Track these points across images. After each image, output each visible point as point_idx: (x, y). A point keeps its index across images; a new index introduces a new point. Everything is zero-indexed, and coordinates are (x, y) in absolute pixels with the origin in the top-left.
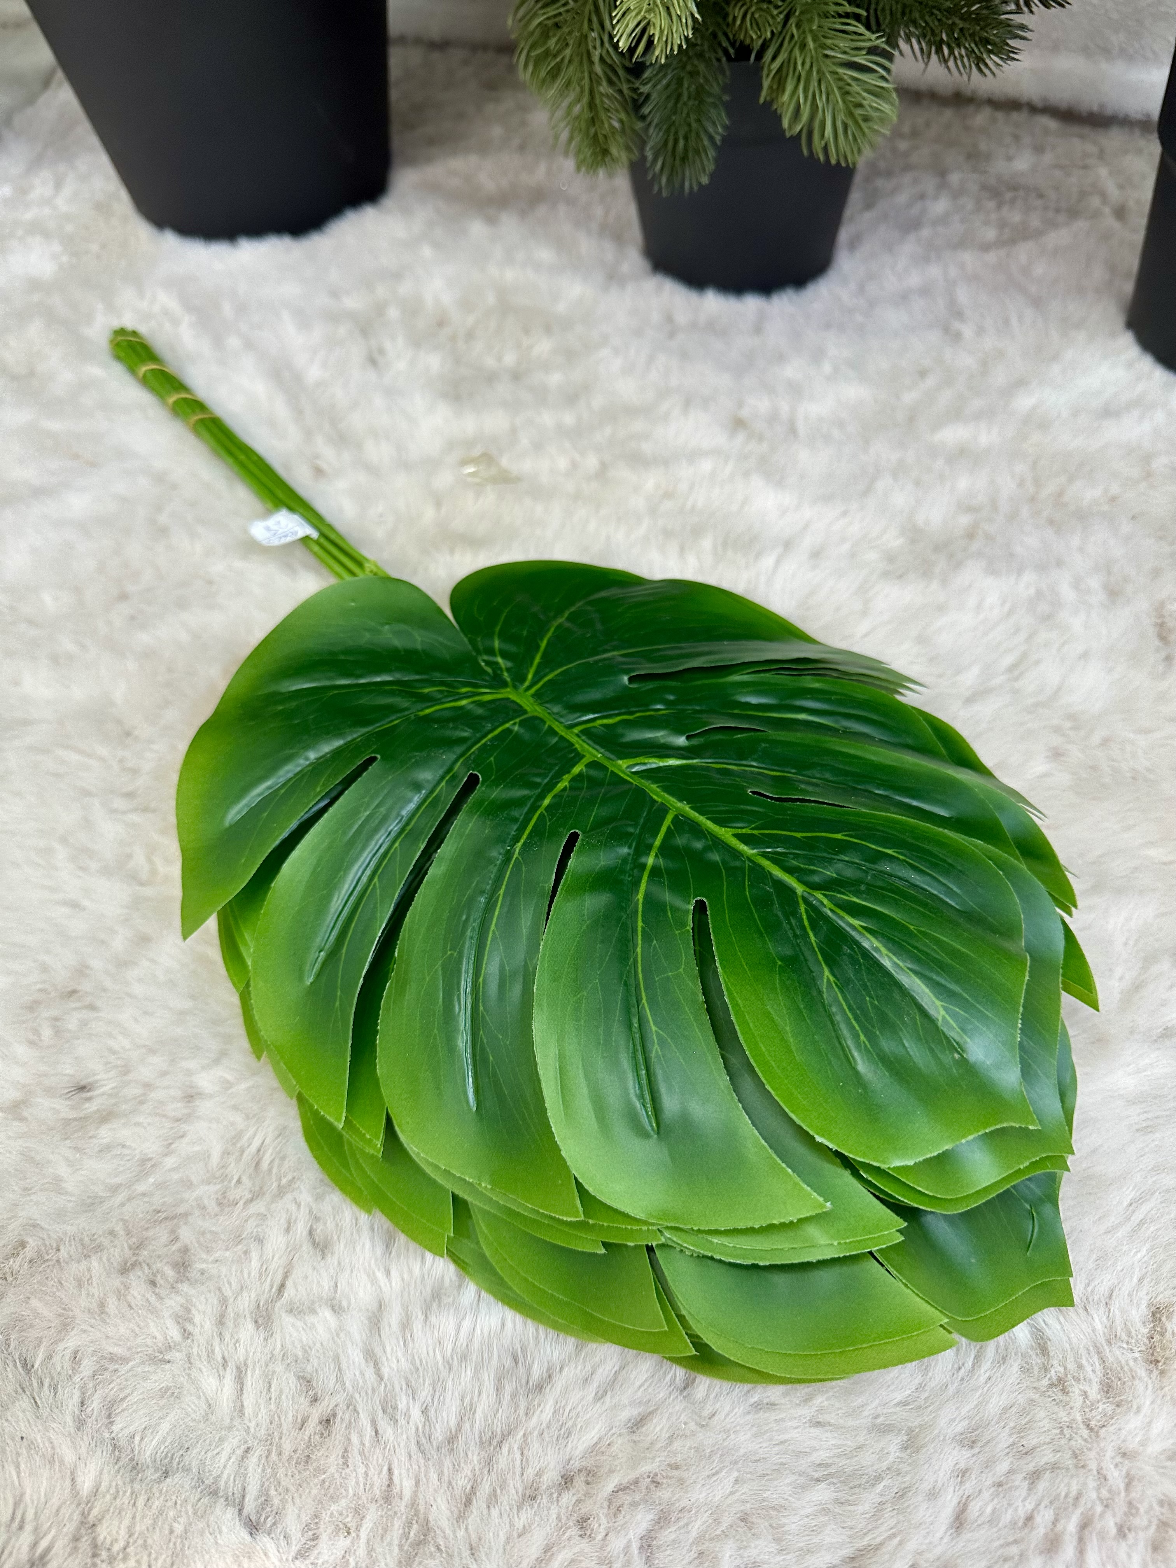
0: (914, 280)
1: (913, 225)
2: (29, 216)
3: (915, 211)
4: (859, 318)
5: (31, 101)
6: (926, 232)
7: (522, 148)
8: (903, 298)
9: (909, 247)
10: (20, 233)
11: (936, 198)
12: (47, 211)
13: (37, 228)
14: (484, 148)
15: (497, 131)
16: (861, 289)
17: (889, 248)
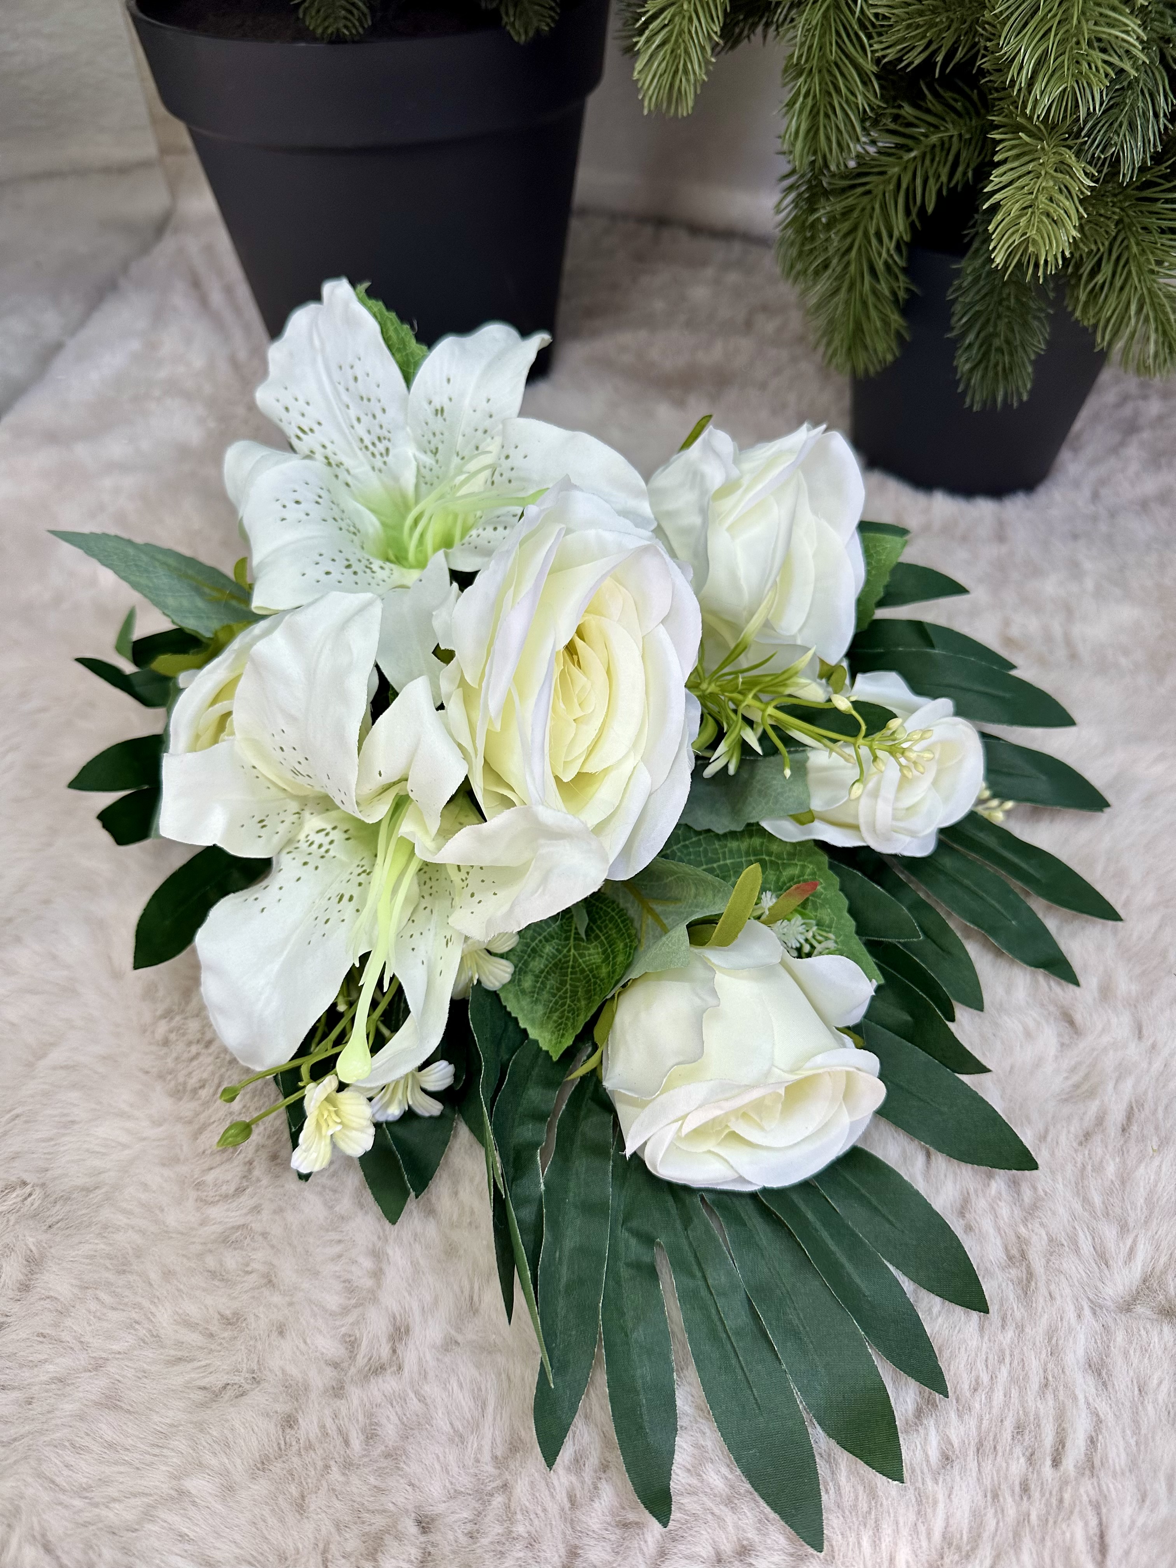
0: (1150, 485)
1: (1131, 428)
2: (163, 374)
3: (1127, 411)
4: (1103, 528)
5: (145, 249)
6: (1146, 435)
7: (690, 324)
8: (1144, 506)
9: (1133, 451)
10: (157, 393)
11: (1145, 397)
12: (181, 369)
13: (173, 388)
14: (649, 322)
15: (659, 305)
16: (1095, 496)
17: (1114, 450)
